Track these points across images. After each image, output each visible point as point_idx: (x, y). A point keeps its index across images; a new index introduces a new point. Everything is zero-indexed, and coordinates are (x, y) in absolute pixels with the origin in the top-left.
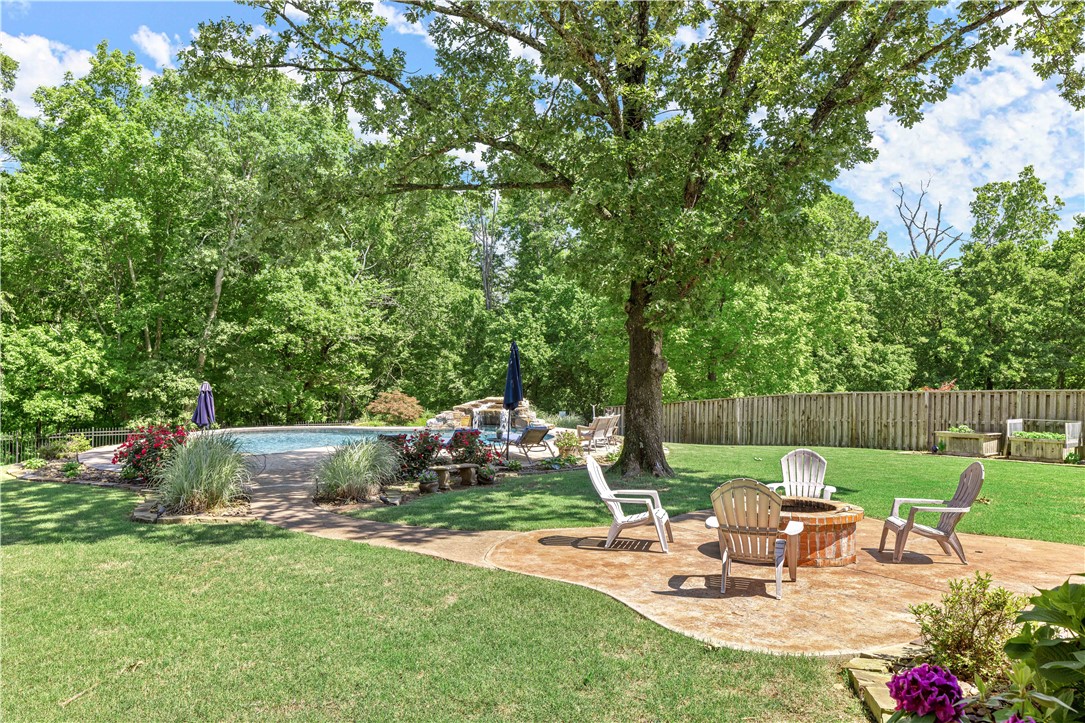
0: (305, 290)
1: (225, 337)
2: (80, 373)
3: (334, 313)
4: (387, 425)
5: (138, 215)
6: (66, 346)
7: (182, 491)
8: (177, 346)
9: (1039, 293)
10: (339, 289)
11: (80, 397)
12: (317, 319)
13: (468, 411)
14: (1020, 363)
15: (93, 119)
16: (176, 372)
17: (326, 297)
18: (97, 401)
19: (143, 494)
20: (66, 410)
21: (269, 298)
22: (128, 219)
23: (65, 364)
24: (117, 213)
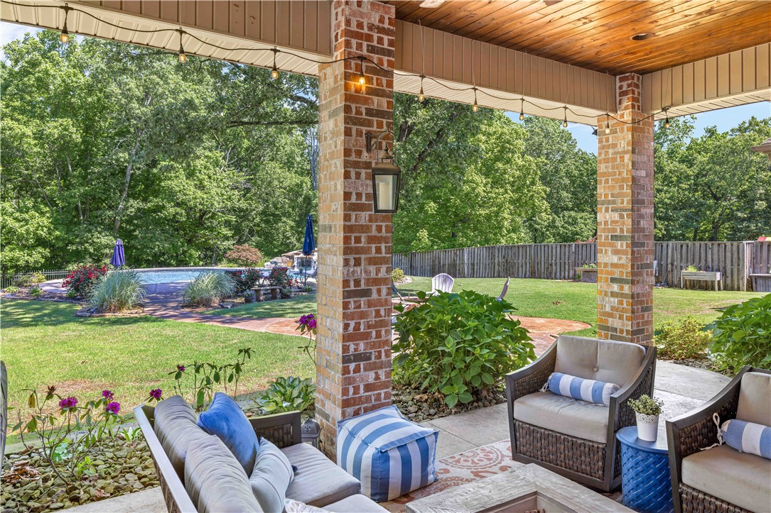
0: (187, 178)
1: (133, 210)
2: (35, 234)
3: (206, 193)
4: (238, 267)
5: (74, 130)
6: (26, 216)
7: (104, 300)
8: (100, 216)
9: (674, 179)
10: (210, 177)
11: (35, 249)
12: (195, 198)
13: (291, 258)
14: (662, 224)
15: (43, 66)
16: (100, 233)
17: (201, 183)
18: (47, 252)
19: (81, 305)
20: (26, 258)
21: (163, 184)
22: (67, 133)
23: (25, 228)
24: (60, 128)
